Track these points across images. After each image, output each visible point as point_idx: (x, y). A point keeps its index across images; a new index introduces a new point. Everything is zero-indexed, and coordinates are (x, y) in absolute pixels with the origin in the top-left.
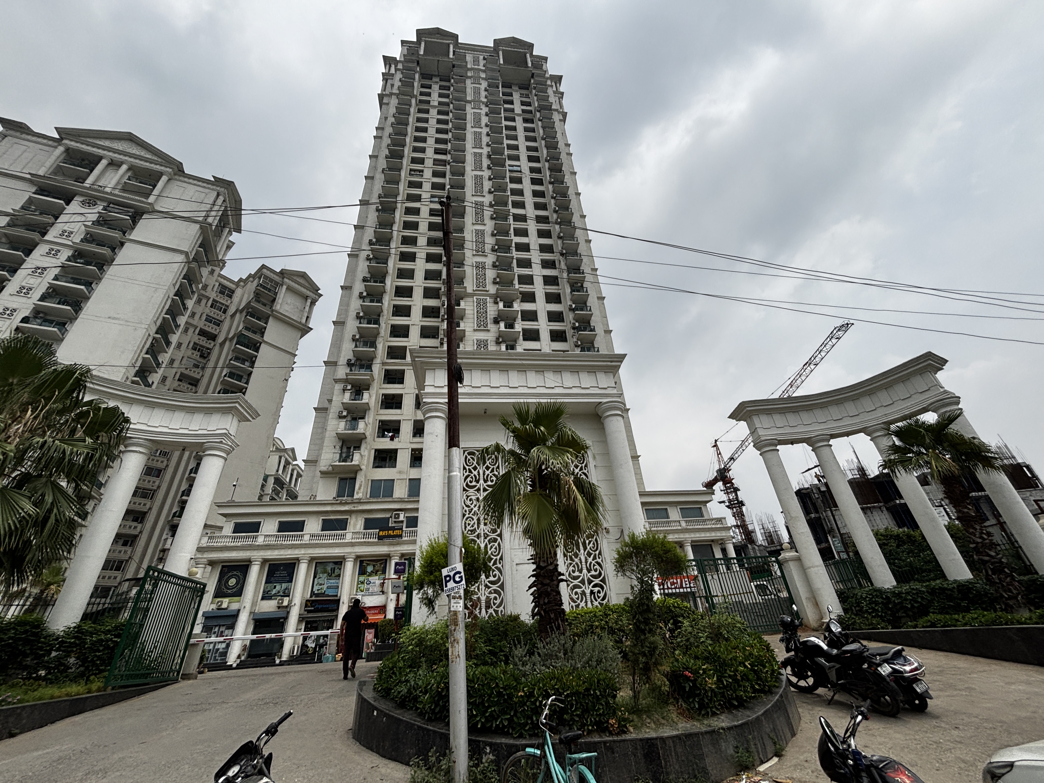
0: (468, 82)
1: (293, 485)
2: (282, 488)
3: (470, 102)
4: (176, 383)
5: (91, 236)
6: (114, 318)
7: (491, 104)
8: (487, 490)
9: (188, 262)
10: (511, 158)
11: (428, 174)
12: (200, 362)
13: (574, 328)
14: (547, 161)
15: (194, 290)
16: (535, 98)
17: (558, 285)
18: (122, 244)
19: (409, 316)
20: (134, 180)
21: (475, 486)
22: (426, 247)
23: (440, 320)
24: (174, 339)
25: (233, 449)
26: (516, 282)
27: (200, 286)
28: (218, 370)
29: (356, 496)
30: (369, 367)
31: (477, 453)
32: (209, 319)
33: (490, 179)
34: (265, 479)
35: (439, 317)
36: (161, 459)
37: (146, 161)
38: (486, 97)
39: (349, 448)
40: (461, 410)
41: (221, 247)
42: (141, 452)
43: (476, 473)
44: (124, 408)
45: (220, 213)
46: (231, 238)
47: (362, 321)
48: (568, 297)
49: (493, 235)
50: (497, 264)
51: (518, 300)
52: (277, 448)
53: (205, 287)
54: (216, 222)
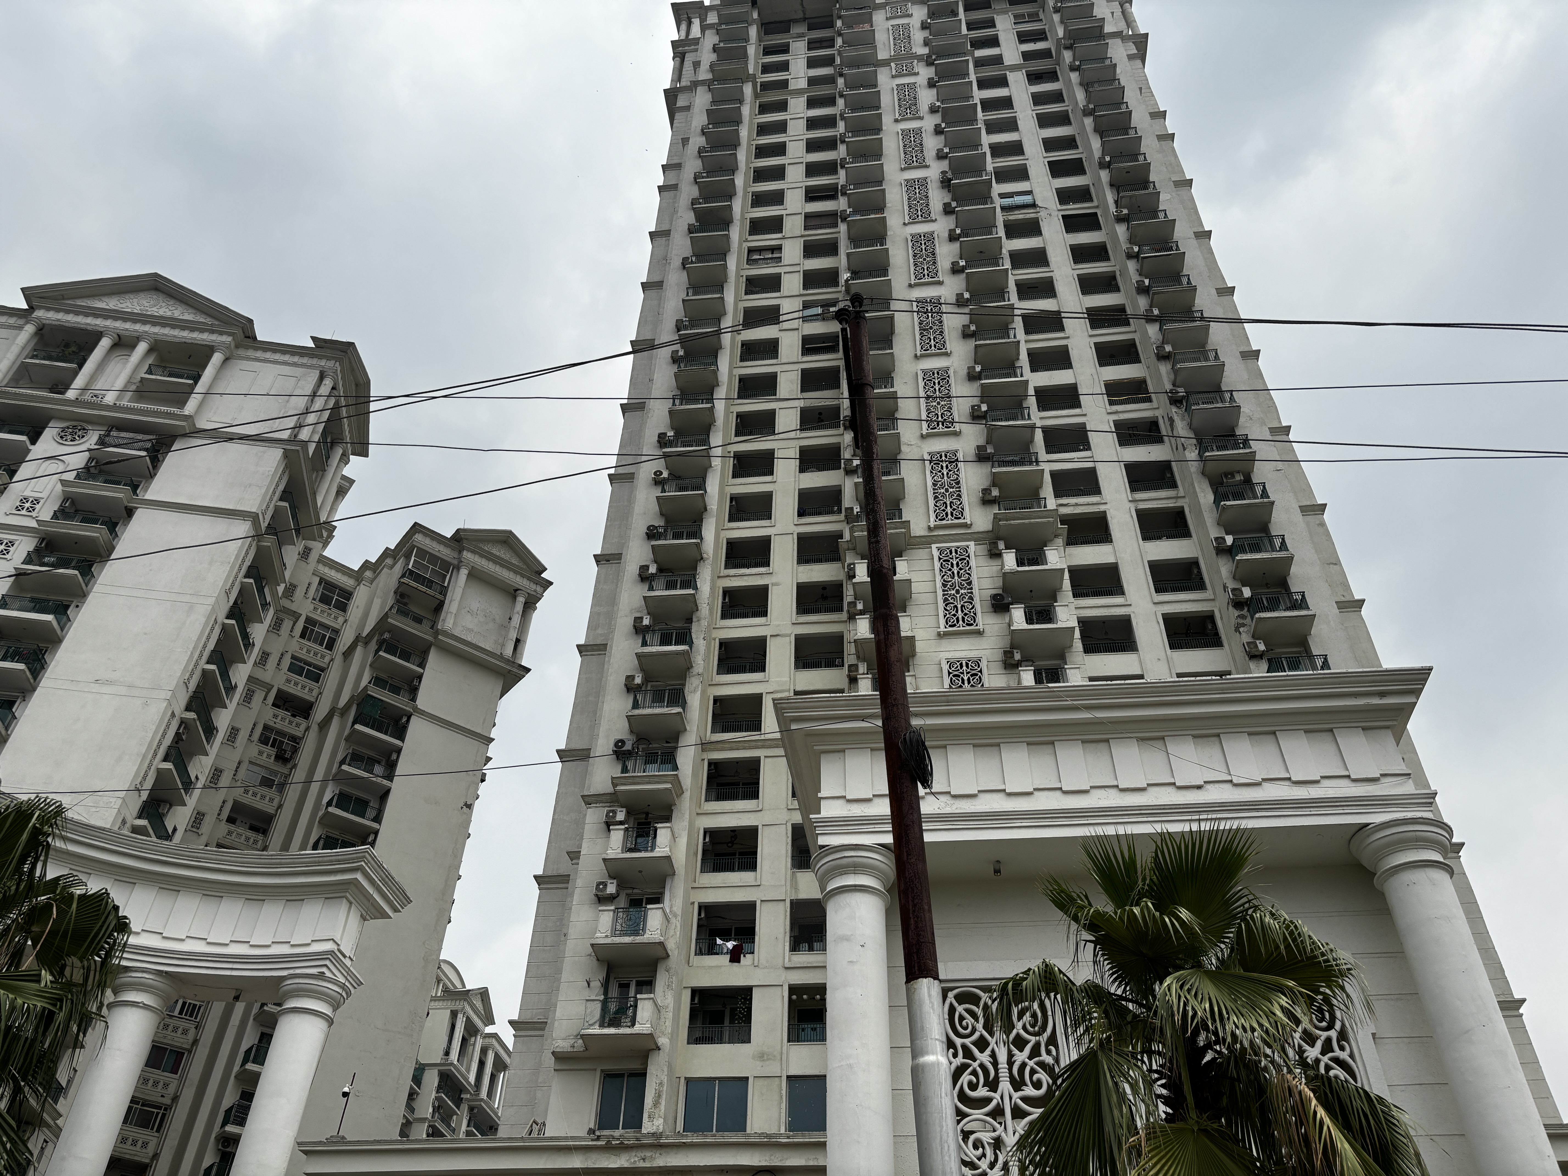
0: (879, 18)
1: (484, 1094)
2: (458, 1102)
3: (886, 63)
4: (224, 827)
5: (73, 503)
6: (109, 682)
7: (939, 57)
8: (1025, 1114)
9: (258, 536)
10: (1003, 176)
11: (792, 252)
12: (275, 773)
13: (1238, 603)
14: (1103, 165)
15: (268, 599)
16: (1056, 17)
17: (1173, 485)
18: (130, 513)
19: (764, 614)
20: (160, 370)
21: (987, 1101)
22: (799, 434)
23: (844, 616)
24: (223, 719)
25: (349, 994)
26: (1047, 490)
27: (281, 589)
28: (315, 788)
29: (648, 1127)
30: (669, 759)
31: (984, 996)
32: (298, 667)
33: (952, 238)
34: (419, 1073)
35: (841, 610)
36: (182, 1024)
37: (183, 328)
38: (926, 43)
39: (624, 986)
40: (933, 864)
41: (324, 494)
42: (146, 1007)
43: (984, 1058)
44: (118, 896)
45: (326, 414)
46: (347, 471)
47: (648, 638)
48: (1210, 517)
49: (972, 377)
50: (990, 450)
51: (1060, 541)
52: (446, 990)
53: (290, 590)
54: (316, 438)
